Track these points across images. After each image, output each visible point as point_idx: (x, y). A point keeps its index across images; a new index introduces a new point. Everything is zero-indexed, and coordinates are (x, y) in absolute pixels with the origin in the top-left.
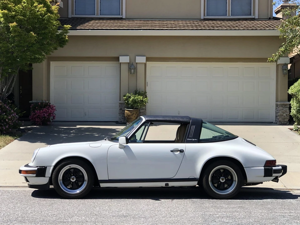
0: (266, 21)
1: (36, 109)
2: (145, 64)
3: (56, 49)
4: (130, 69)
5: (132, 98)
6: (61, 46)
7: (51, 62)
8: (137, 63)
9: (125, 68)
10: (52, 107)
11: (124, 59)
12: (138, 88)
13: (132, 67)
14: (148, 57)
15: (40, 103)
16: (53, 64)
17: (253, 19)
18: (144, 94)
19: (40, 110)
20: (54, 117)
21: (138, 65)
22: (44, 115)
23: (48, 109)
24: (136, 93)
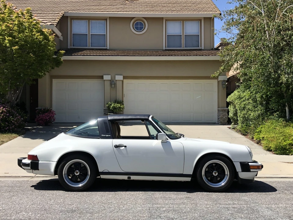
0: (209, 51)
1: (40, 114)
2: (123, 81)
3: (53, 68)
4: (111, 84)
5: (113, 105)
6: (58, 67)
7: (53, 80)
8: (116, 80)
9: (107, 84)
10: (53, 112)
11: (107, 77)
12: (117, 99)
13: (113, 83)
14: (124, 75)
15: (43, 109)
16: (55, 81)
17: (201, 50)
18: (121, 103)
19: (43, 114)
20: (54, 120)
21: (117, 82)
22: (46, 118)
23: (49, 114)
24: (116, 102)
